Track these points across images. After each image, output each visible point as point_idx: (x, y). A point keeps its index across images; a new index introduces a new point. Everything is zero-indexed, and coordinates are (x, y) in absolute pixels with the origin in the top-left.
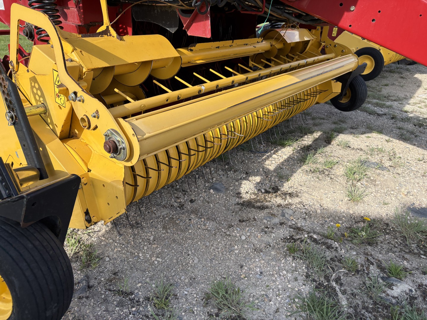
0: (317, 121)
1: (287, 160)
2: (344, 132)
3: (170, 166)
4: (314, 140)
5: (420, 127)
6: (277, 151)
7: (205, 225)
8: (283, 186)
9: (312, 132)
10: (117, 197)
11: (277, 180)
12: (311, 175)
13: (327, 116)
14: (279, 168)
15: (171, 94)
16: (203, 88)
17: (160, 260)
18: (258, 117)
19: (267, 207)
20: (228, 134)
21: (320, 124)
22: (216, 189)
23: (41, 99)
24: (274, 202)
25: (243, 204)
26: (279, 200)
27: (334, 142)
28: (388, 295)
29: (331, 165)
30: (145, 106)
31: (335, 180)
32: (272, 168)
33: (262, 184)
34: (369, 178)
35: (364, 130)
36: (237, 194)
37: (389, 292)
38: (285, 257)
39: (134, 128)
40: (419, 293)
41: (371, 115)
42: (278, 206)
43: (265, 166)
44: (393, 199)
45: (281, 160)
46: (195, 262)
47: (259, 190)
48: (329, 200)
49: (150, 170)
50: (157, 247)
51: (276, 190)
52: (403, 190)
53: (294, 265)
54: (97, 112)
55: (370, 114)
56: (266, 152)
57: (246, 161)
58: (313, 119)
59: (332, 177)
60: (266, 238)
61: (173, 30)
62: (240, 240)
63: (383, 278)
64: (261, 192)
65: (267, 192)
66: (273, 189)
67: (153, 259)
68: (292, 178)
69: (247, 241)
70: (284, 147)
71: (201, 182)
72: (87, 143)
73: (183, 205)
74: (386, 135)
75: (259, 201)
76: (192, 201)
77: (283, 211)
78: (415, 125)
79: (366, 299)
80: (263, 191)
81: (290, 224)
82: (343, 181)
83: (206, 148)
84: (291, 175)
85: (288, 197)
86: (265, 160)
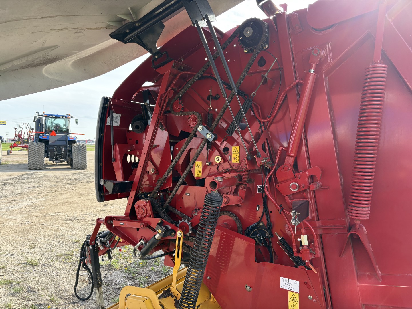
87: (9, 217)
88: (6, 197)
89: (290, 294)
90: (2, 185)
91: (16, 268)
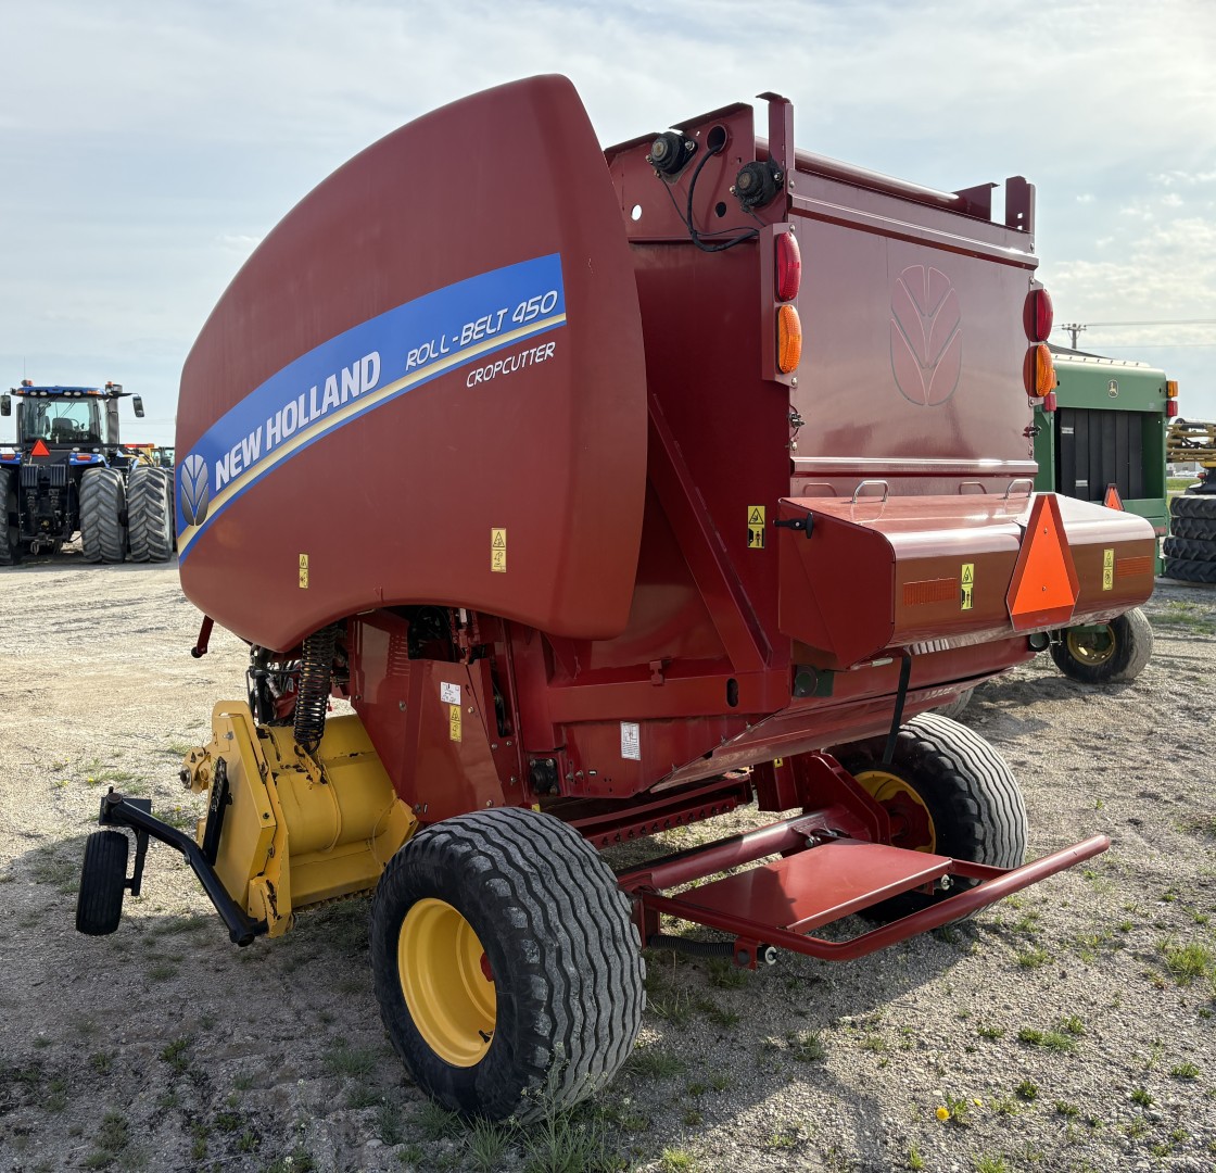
87: (167, 671)
88: (175, 629)
89: (452, 708)
90: (176, 601)
91: (145, 757)
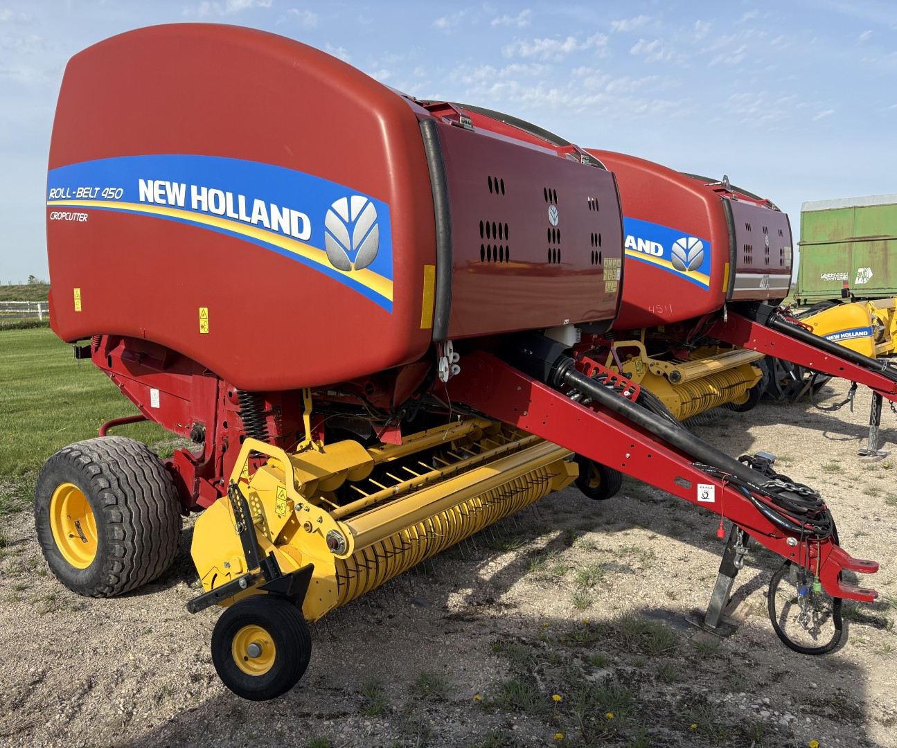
0: (561, 516)
1: (506, 569)
2: (595, 530)
3: (368, 567)
4: (550, 543)
5: (707, 517)
6: (495, 558)
7: (407, 635)
8: (500, 597)
9: (548, 532)
10: (330, 591)
11: (493, 591)
12: (534, 584)
13: (577, 507)
14: (497, 577)
15: (369, 498)
16: (397, 488)
17: (364, 665)
18: (462, 515)
19: (478, 619)
20: (427, 535)
21: (564, 520)
22: (417, 604)
23: (259, 511)
24: (487, 614)
25: (450, 618)
26: (492, 612)
27: (576, 544)
28: (586, 680)
29: (562, 571)
30: (348, 510)
31: (564, 587)
32: (487, 578)
33: (474, 596)
34: (606, 582)
35: (622, 525)
36: (443, 608)
37: (588, 678)
38: (490, 655)
39: (350, 528)
40: (616, 676)
41: (644, 503)
42: (491, 618)
43: (479, 576)
44: (627, 602)
45: (500, 568)
46: (399, 665)
47: (470, 603)
48: (551, 609)
49: (350, 571)
50: (359, 656)
51: (490, 602)
52: (640, 593)
53: (498, 662)
54: (321, 518)
55: (642, 501)
56: (482, 559)
57: (456, 572)
58: (556, 513)
59: (562, 584)
60: (471, 643)
61: (366, 437)
62: (444, 644)
63: (584, 668)
64: (473, 605)
65: (479, 604)
66: (487, 601)
67: (357, 665)
68: (512, 588)
69: (451, 646)
70: (506, 553)
71: (399, 596)
72: (297, 547)
73: (381, 621)
74: (652, 530)
75: (469, 614)
76: (390, 617)
77: (495, 621)
78: (701, 514)
79: (563, 683)
80: (475, 604)
81: (501, 632)
82: (573, 588)
83: (403, 550)
84: (511, 585)
85: (503, 608)
86: (480, 569)
